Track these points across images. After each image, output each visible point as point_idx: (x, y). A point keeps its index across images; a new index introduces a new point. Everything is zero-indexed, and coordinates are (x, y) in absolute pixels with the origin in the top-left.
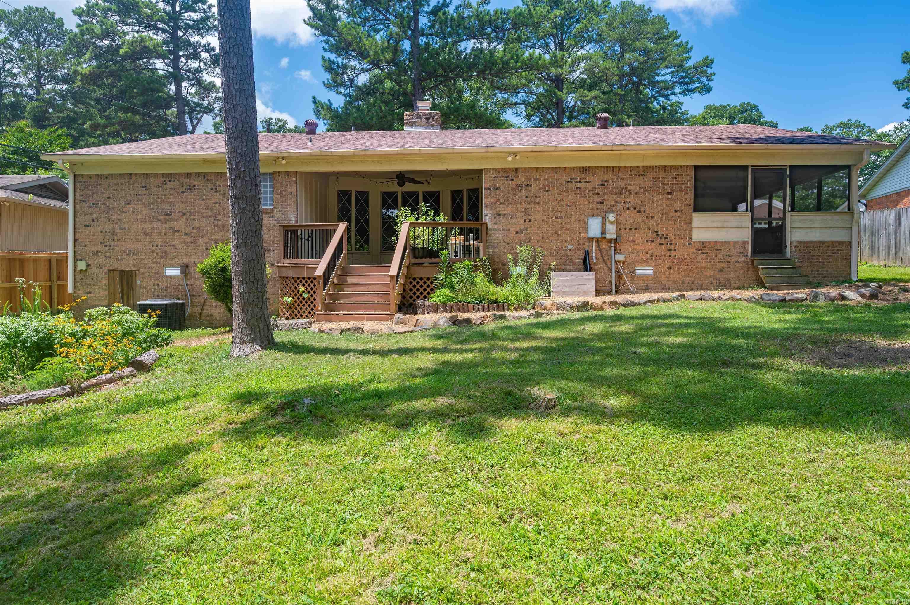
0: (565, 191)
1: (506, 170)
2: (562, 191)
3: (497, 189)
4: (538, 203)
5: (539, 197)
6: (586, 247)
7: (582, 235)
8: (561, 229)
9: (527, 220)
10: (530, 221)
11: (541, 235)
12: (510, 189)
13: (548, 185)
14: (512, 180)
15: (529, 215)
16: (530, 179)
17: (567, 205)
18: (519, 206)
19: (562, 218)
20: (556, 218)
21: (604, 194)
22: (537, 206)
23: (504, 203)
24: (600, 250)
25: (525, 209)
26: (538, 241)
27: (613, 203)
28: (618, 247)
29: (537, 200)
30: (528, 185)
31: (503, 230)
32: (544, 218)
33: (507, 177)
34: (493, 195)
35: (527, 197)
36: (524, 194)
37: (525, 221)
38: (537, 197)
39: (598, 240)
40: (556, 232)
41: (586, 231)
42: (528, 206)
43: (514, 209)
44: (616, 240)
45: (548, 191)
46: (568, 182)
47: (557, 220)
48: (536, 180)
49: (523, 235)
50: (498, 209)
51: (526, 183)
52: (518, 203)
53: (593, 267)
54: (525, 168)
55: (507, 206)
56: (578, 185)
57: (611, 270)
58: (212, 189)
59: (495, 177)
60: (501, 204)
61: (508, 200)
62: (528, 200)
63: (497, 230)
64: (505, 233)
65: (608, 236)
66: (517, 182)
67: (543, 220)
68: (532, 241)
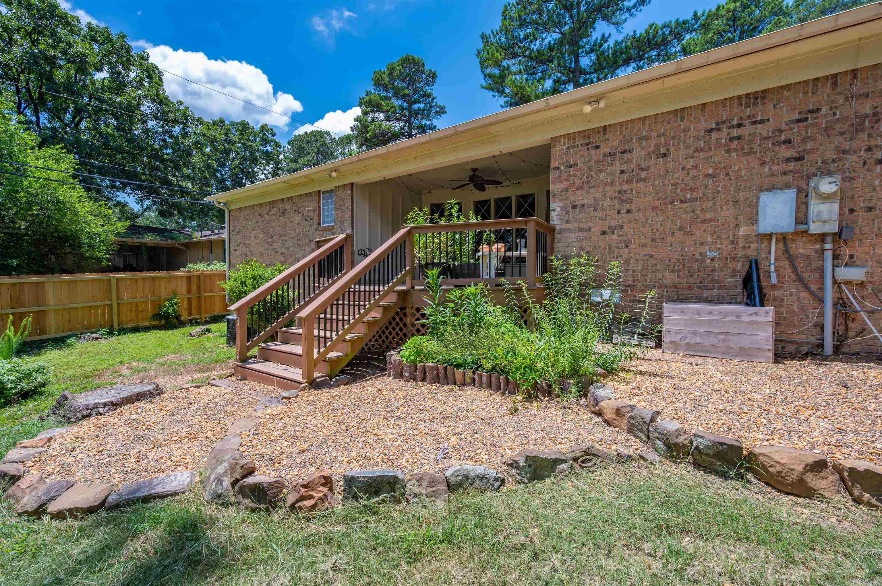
0: (702, 150)
1: (586, 134)
2: (697, 150)
3: (571, 166)
4: (645, 180)
5: (648, 168)
6: (751, 253)
7: (743, 231)
8: (693, 222)
9: (623, 211)
10: (628, 212)
11: (649, 236)
12: (592, 163)
13: (666, 144)
14: (597, 147)
15: (626, 201)
16: (630, 140)
17: (707, 176)
18: (608, 188)
19: (695, 200)
20: (682, 201)
21: (805, 139)
22: (641, 185)
23: (582, 188)
24: (791, 259)
25: (620, 193)
26: (644, 246)
27: (830, 155)
28: (846, 251)
29: (643, 174)
30: (625, 151)
31: (580, 230)
32: (657, 203)
33: (588, 144)
34: (564, 176)
35: (622, 172)
36: (617, 167)
37: (619, 212)
38: (642, 169)
39: (783, 238)
40: (681, 229)
41: (753, 220)
42: (625, 187)
43: (598, 195)
44: (837, 236)
45: (665, 155)
46: (710, 131)
47: (685, 205)
48: (640, 139)
49: (614, 237)
50: (572, 199)
51: (621, 149)
52: (606, 185)
53: (770, 294)
54: (621, 124)
55: (588, 192)
56: (735, 132)
57: (821, 301)
58: (296, 211)
59: (568, 148)
60: (578, 189)
61: (588, 182)
62: (625, 176)
63: (570, 231)
64: (581, 235)
65: (814, 228)
66: (605, 149)
67: (654, 208)
68: (632, 246)
